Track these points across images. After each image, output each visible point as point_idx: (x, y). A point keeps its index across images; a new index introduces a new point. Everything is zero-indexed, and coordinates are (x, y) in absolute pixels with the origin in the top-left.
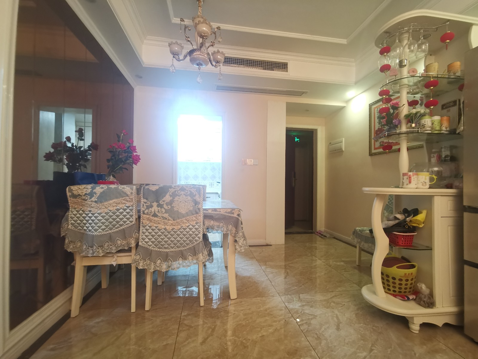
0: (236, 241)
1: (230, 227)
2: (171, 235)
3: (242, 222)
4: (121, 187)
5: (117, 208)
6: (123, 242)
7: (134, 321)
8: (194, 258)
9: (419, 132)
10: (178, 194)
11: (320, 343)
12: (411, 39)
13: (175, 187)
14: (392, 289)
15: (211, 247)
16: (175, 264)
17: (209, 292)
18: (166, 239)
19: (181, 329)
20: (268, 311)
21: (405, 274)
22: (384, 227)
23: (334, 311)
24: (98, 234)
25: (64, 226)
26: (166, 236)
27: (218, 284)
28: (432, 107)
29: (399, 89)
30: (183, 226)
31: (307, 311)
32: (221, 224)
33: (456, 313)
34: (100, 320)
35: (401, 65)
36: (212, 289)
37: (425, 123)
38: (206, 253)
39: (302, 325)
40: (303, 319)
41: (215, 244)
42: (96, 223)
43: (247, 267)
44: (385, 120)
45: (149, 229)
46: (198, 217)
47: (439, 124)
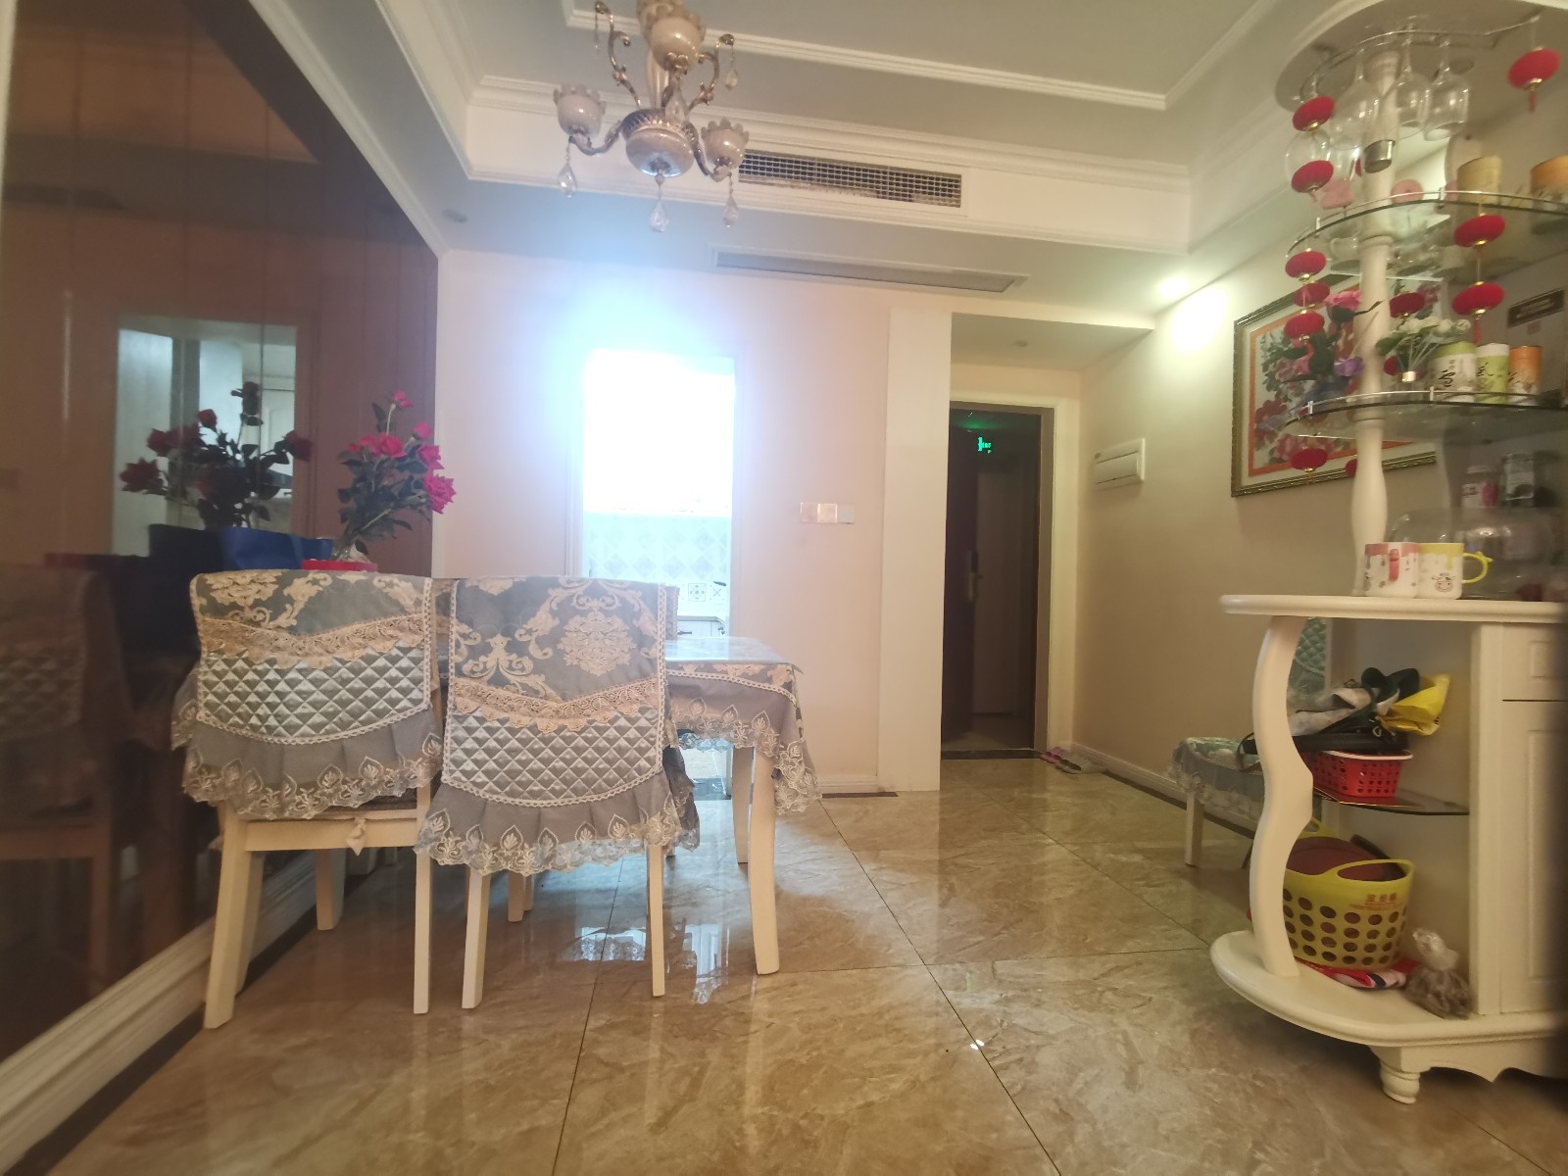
0: (777, 775)
1: (759, 726)
2: (553, 749)
3: (798, 711)
4: (380, 580)
5: (368, 655)
6: (386, 773)
7: (424, 1046)
8: (632, 831)
9: (1431, 399)
10: (577, 607)
11: (1071, 1134)
12: (1408, 69)
13: (569, 582)
14: (1320, 947)
15: (691, 794)
16: (567, 853)
17: (685, 948)
18: (536, 764)
19: (582, 1074)
20: (887, 1017)
21: (1371, 898)
22: (1299, 731)
23: (1115, 1021)
24: (298, 741)
25: (184, 713)
26: (535, 752)
27: (714, 922)
28: (1481, 311)
29: (1359, 251)
30: (594, 721)
31: (1020, 1021)
32: (729, 717)
33: (1542, 1036)
34: (304, 1040)
35: (1372, 161)
36: (695, 939)
37: (1452, 367)
38: (673, 813)
39: (1005, 1067)
40: (1009, 1047)
41: (708, 788)
42: (291, 703)
43: (815, 867)
44: (1305, 361)
45: (478, 728)
46: (649, 689)
47: (1504, 373)
